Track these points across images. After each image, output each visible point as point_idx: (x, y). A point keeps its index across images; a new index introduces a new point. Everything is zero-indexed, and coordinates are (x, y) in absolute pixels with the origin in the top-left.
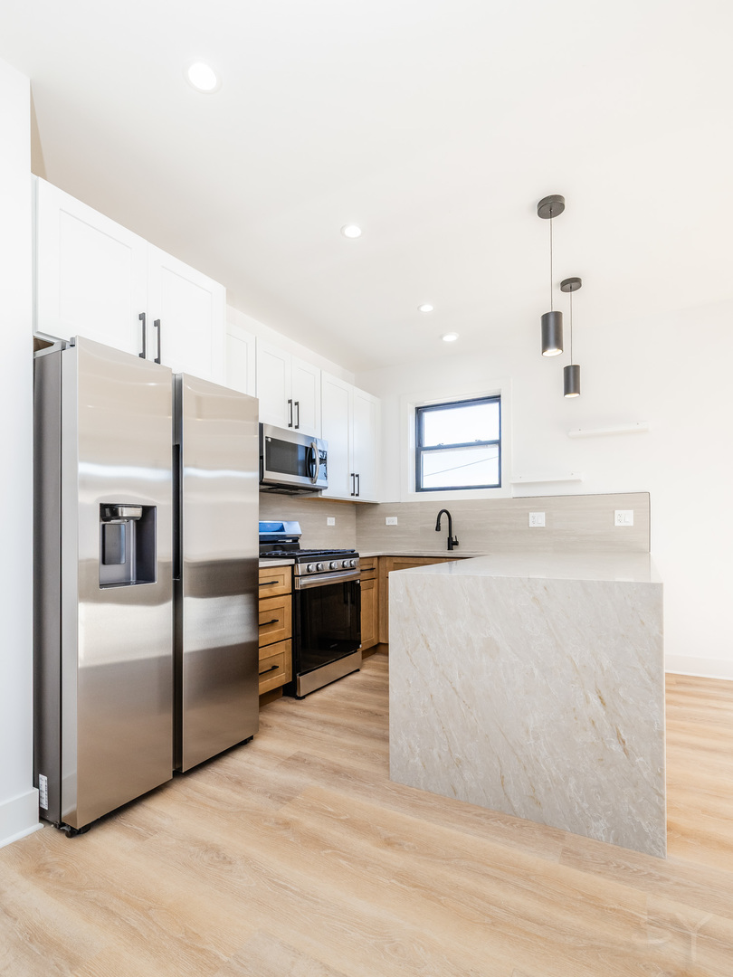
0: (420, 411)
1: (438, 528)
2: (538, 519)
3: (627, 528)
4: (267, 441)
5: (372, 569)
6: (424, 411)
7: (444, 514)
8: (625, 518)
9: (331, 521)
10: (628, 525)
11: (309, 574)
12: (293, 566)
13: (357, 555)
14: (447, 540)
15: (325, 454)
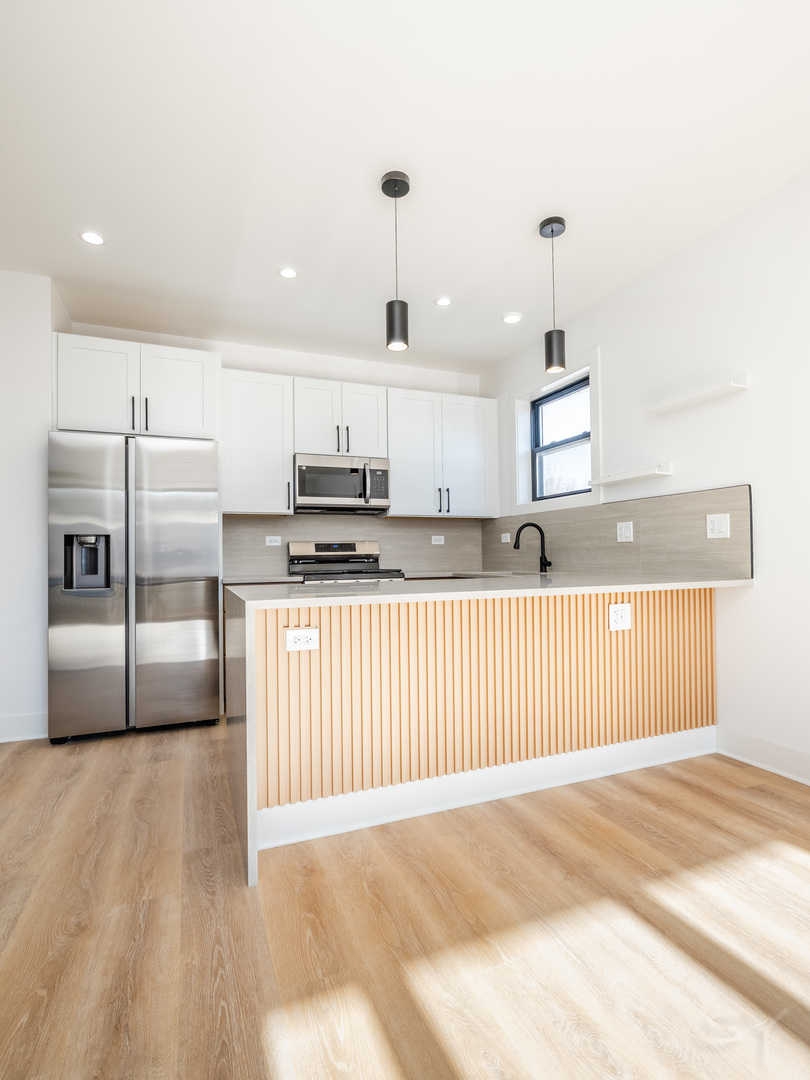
0: (535, 405)
2: (625, 532)
3: (723, 540)
4: (300, 469)
6: (540, 404)
8: (719, 526)
9: (438, 540)
10: (723, 536)
15: (385, 473)
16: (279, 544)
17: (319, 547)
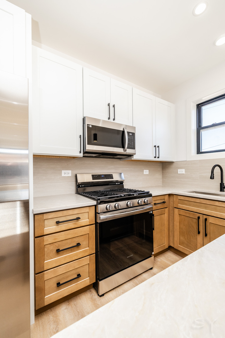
0: (199, 107)
1: (212, 177)
4: (88, 127)
5: (164, 202)
7: (217, 168)
9: (146, 172)
11: (107, 211)
12: (95, 206)
13: (150, 195)
14: (219, 185)
15: (133, 134)
16: (70, 175)
17: (94, 177)
